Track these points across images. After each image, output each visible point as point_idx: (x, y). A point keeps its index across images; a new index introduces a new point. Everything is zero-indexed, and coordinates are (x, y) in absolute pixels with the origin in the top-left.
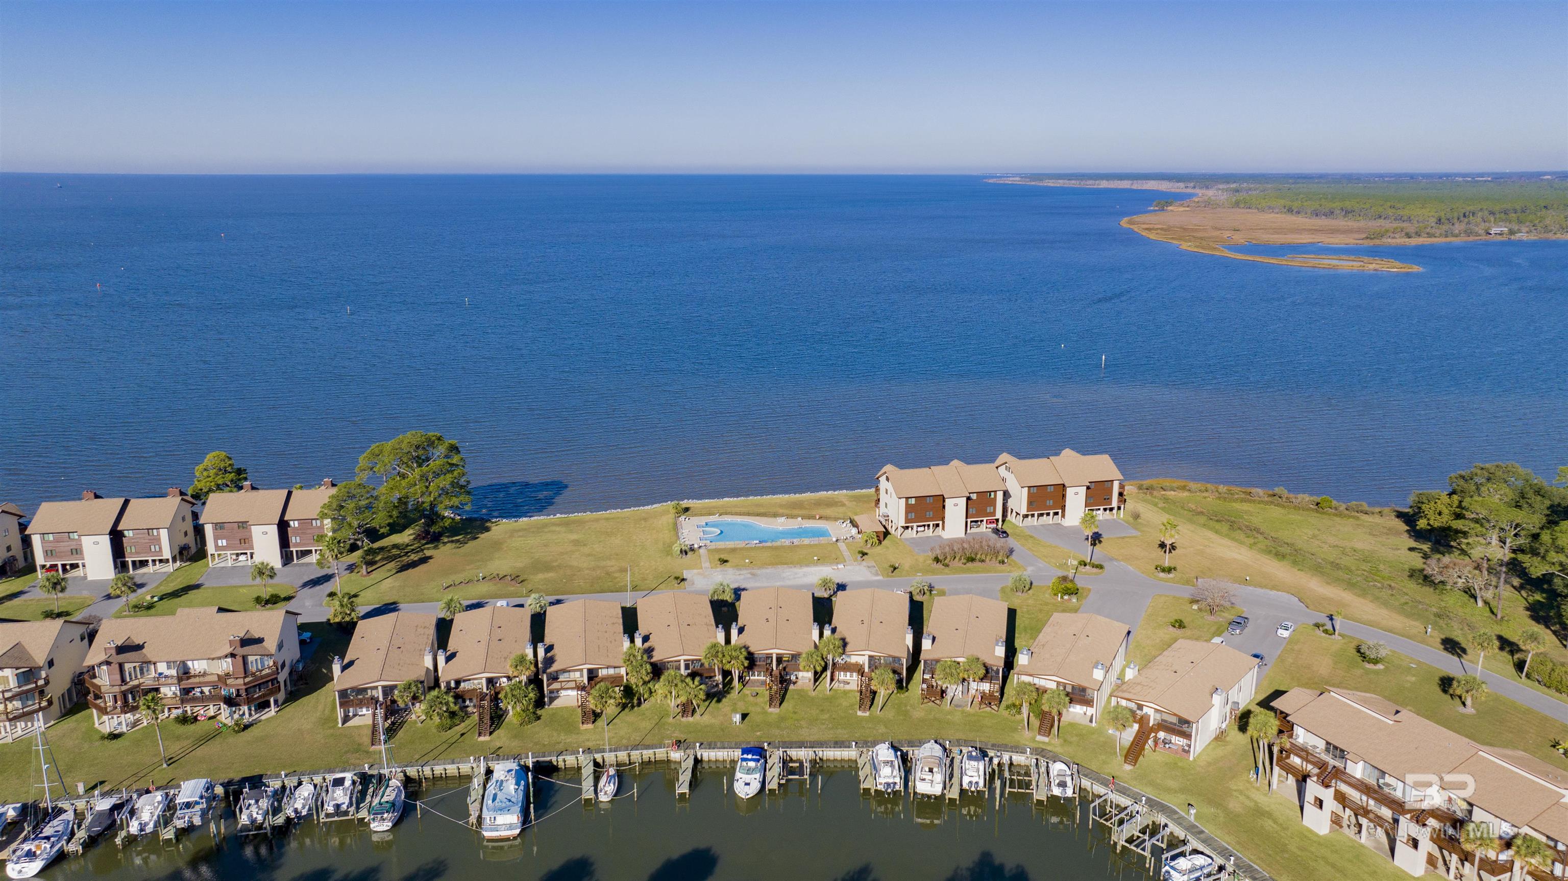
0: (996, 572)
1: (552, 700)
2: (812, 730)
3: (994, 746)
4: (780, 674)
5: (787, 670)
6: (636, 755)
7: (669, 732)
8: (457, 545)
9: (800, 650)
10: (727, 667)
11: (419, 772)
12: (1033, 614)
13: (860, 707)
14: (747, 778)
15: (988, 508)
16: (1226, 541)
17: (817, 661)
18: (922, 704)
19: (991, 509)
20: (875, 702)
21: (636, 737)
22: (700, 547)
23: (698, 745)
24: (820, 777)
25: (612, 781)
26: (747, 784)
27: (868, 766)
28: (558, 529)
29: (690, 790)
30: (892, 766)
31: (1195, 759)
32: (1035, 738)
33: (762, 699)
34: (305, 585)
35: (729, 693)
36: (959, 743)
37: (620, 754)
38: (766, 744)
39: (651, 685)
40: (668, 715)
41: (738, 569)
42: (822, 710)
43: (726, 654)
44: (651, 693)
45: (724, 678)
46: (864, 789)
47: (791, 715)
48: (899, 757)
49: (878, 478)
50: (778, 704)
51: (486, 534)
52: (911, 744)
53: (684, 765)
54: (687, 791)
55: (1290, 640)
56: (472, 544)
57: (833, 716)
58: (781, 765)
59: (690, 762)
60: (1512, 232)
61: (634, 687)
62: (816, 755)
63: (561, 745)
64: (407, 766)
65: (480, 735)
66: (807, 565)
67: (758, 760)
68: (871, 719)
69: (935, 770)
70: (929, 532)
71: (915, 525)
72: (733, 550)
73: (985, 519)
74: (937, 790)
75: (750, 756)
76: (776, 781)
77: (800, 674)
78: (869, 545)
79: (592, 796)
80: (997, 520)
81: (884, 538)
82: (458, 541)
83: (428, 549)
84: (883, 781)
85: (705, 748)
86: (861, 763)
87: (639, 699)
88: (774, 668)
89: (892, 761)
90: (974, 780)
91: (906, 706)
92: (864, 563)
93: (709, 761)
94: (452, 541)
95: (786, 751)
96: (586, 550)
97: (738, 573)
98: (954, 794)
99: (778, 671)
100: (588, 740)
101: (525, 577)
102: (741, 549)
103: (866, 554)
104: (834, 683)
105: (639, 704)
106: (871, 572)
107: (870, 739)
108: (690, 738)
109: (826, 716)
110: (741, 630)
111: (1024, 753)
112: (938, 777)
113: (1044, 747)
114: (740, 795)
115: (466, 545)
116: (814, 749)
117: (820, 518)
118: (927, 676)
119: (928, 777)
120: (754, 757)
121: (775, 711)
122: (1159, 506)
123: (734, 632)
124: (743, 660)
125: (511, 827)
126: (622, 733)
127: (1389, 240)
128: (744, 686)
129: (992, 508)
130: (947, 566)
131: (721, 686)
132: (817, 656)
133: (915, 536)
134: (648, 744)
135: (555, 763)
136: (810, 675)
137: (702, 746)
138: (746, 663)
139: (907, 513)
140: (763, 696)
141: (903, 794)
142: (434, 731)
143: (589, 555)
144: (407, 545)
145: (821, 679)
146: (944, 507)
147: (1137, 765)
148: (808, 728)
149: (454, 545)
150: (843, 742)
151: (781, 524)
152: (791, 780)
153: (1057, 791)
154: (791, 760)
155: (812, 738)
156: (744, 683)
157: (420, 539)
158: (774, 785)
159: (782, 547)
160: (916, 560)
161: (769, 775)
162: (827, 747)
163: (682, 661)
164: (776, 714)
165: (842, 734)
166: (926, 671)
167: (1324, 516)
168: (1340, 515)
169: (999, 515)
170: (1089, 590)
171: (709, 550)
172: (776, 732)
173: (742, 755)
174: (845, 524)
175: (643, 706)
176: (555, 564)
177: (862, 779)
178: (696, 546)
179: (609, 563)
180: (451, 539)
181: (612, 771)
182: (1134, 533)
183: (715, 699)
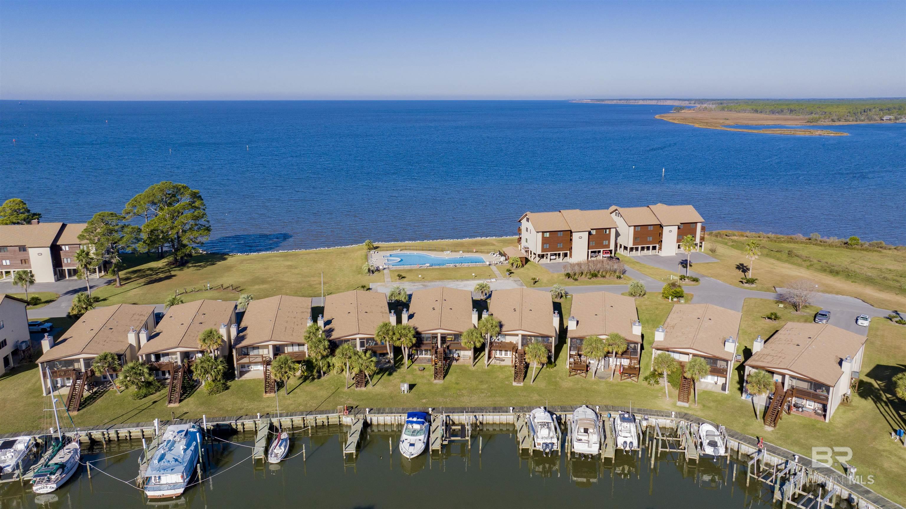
0: (615, 284)
1: (242, 374)
2: (473, 398)
3: (640, 411)
4: (444, 351)
5: (450, 348)
6: (310, 419)
7: (343, 400)
8: (198, 268)
9: (461, 330)
10: (398, 344)
11: (104, 435)
12: (651, 311)
13: (515, 379)
14: (412, 439)
15: (604, 242)
16: (786, 265)
17: (477, 337)
18: (570, 376)
19: (605, 243)
20: (528, 374)
21: (313, 404)
22: (384, 269)
23: (367, 410)
24: (481, 438)
25: (284, 444)
26: (412, 445)
27: (525, 429)
28: (278, 259)
29: (356, 451)
30: (549, 428)
31: (830, 422)
32: (676, 404)
33: (428, 373)
34: (68, 293)
35: (399, 368)
36: (607, 408)
37: (295, 418)
38: (430, 409)
39: (329, 360)
40: (344, 385)
41: (413, 282)
42: (482, 382)
43: (396, 332)
44: (329, 366)
45: (395, 356)
46: (522, 449)
47: (454, 386)
48: (555, 420)
49: (520, 221)
50: (442, 377)
51: (223, 262)
52: (564, 409)
53: (353, 429)
54: (354, 452)
55: (870, 328)
56: (210, 268)
57: (492, 386)
58: (444, 428)
59: (360, 426)
60: (896, 119)
61: (314, 361)
62: (477, 420)
63: (244, 410)
64: (92, 429)
65: (170, 402)
66: (467, 280)
67: (423, 423)
68: (525, 389)
69: (591, 430)
70: (560, 260)
71: (549, 253)
72: (410, 271)
73: (602, 250)
74: (594, 450)
75: (415, 419)
76: (439, 442)
77: (462, 353)
78: (515, 267)
79: (262, 456)
80: (611, 251)
81: (526, 263)
82: (200, 266)
83: (175, 270)
84: (541, 441)
85: (375, 413)
86: (518, 426)
87: (319, 372)
88: (439, 346)
89: (548, 423)
90: (628, 440)
91: (555, 378)
92: (512, 278)
93: (378, 425)
94: (195, 266)
95: (449, 416)
96: (296, 271)
97: (413, 284)
98: (610, 453)
99: (442, 349)
100: (268, 407)
101: (244, 287)
102: (416, 270)
103: (513, 273)
104: (491, 360)
105: (319, 377)
106: (517, 284)
107: (525, 405)
108: (361, 404)
109: (485, 386)
110: (411, 317)
111: (669, 417)
112: (594, 438)
113: (686, 412)
114: (404, 455)
115: (205, 269)
116: (475, 414)
117: (476, 252)
118: (573, 353)
119: (584, 438)
120: (419, 420)
121: (439, 382)
122: (729, 244)
123: (405, 316)
124: (412, 337)
125: (174, 486)
126: (300, 400)
127: (822, 123)
128: (413, 363)
129: (607, 241)
130: (576, 280)
131: (392, 361)
132: (477, 333)
133: (549, 262)
134: (322, 409)
135: (234, 427)
136: (470, 353)
137: (372, 412)
138: (414, 340)
139: (543, 244)
140: (430, 370)
141: (560, 454)
142: (130, 398)
143: (298, 274)
144: (160, 268)
145: (480, 357)
146: (571, 240)
147: (777, 427)
148: (469, 396)
149: (195, 268)
150: (501, 408)
151: (447, 255)
152: (453, 441)
153: (709, 451)
154: (454, 424)
155: (473, 405)
156: (413, 360)
157: (171, 265)
158: (437, 446)
159: (448, 268)
160: (552, 276)
161: (433, 437)
162: (486, 412)
163: (358, 340)
164: (440, 384)
165: (500, 401)
166: (572, 348)
167: (853, 251)
168: (866, 250)
169: (612, 247)
170: (692, 295)
171: (391, 271)
172: (441, 399)
173: (408, 418)
174: (495, 255)
175: (323, 378)
176: (270, 280)
177: (520, 439)
178: (381, 267)
179: (312, 279)
180: (194, 265)
181: (284, 435)
182: (715, 260)
183: (387, 373)
